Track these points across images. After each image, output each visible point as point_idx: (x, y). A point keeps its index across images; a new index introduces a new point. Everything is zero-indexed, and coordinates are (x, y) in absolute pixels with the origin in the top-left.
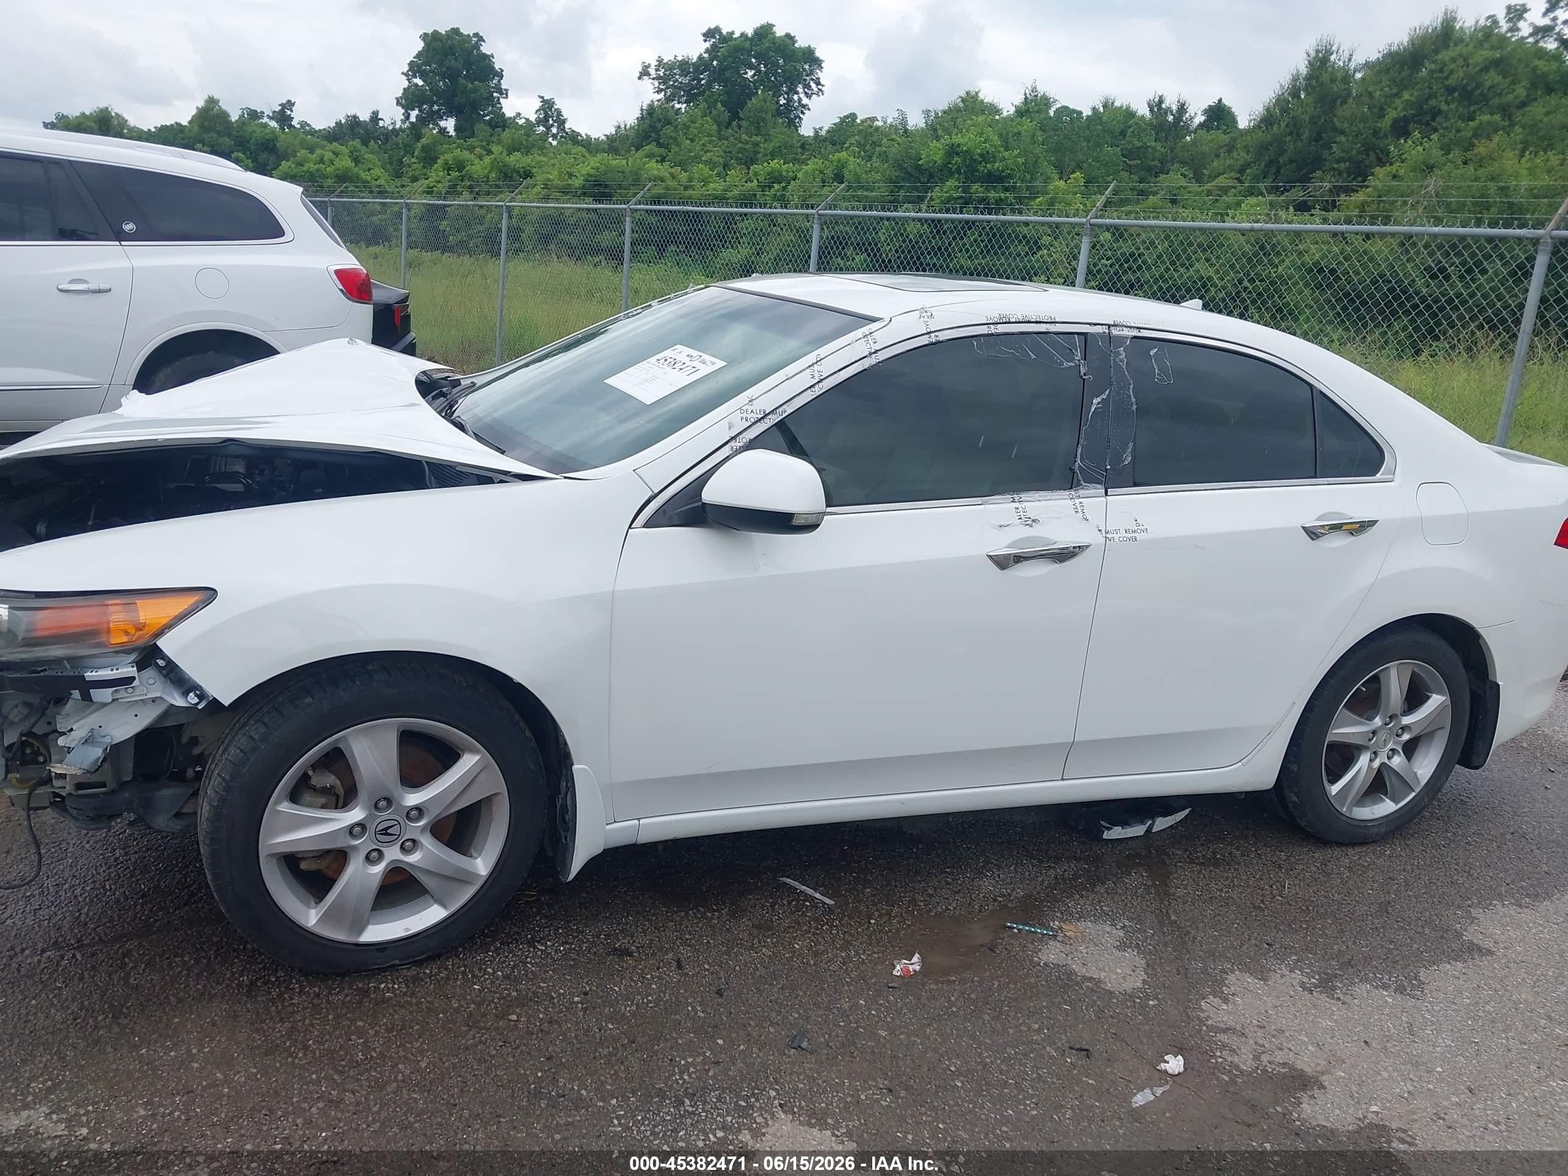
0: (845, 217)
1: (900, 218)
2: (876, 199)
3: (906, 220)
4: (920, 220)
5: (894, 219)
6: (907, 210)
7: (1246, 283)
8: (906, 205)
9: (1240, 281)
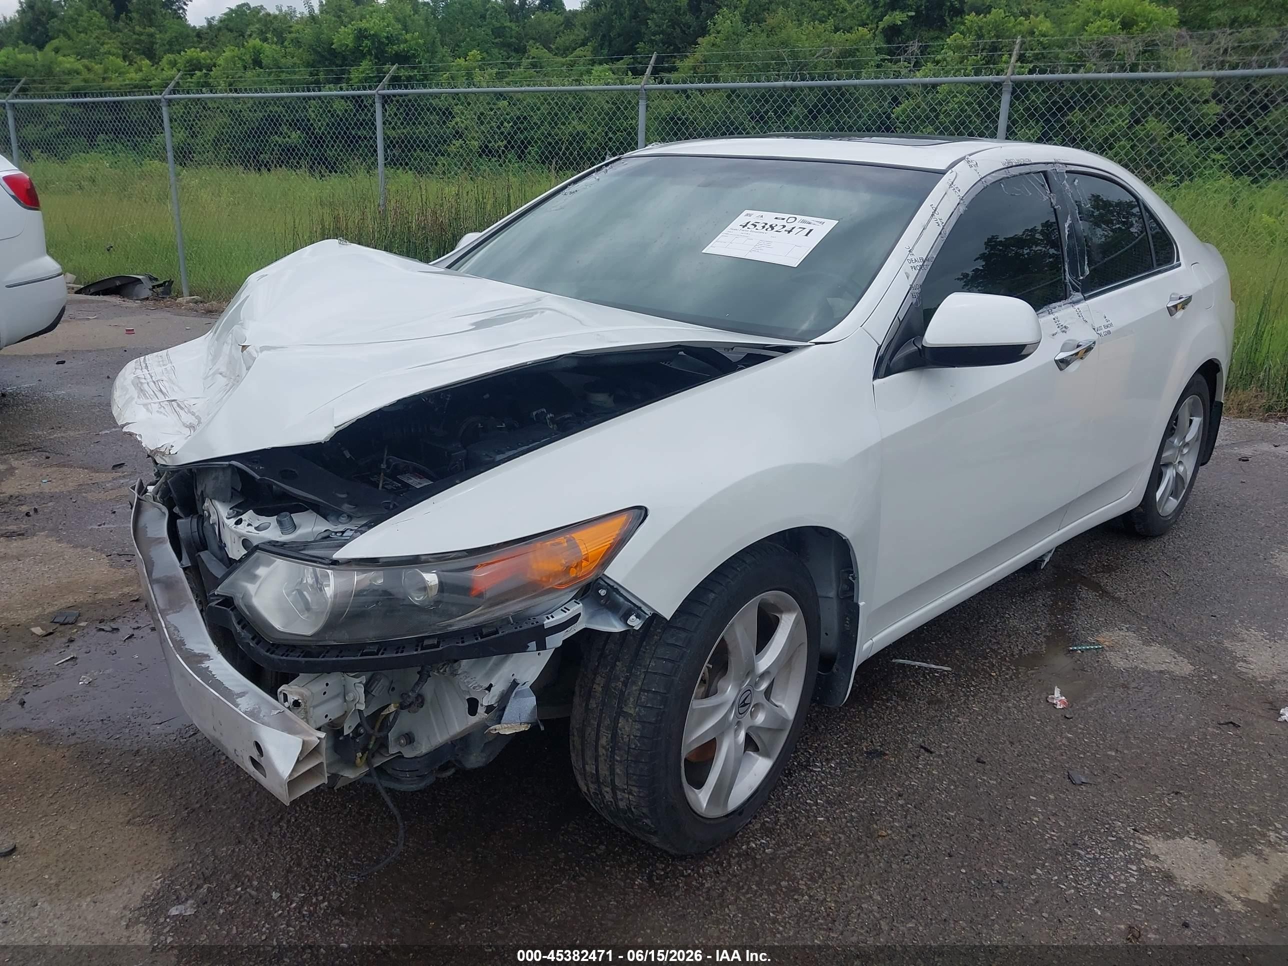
0: (273, 98)
1: (326, 97)
2: (299, 82)
3: (331, 98)
4: (342, 97)
5: (320, 98)
6: (330, 90)
7: (610, 135)
8: (327, 86)
9: (606, 134)
